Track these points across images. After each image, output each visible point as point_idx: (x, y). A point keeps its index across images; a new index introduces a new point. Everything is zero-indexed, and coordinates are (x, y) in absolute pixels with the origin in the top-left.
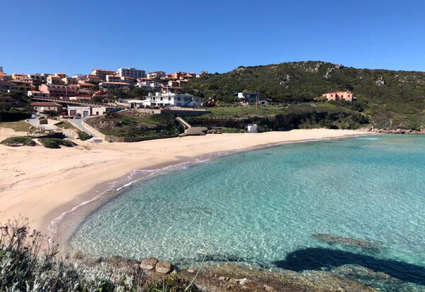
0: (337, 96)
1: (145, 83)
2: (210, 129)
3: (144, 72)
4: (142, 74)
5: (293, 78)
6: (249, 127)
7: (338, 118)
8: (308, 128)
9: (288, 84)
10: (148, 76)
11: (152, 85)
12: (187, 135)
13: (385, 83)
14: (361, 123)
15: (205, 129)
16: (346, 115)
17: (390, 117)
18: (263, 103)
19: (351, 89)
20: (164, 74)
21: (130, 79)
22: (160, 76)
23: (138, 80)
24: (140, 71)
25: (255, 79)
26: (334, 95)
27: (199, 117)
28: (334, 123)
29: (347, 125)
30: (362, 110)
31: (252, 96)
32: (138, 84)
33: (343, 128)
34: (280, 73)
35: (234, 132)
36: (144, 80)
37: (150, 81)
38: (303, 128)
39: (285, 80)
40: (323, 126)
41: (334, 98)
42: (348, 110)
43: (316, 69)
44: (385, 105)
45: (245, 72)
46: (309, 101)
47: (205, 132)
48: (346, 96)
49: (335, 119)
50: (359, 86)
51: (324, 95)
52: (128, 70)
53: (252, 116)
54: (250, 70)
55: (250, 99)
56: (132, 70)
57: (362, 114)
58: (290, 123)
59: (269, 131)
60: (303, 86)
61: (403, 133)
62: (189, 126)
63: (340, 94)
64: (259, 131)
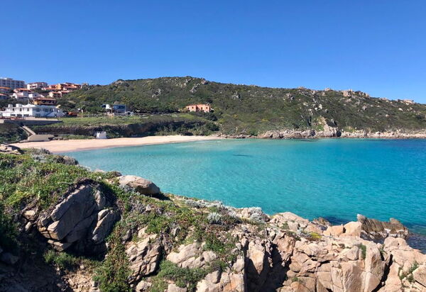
0: (197, 108)
1: (22, 94)
2: (57, 136)
3: (22, 82)
4: (20, 85)
5: (164, 92)
6: (98, 135)
7: (194, 126)
8: (163, 135)
9: (159, 97)
10: (28, 86)
11: (31, 96)
12: (30, 141)
13: (239, 97)
14: (213, 130)
15: (52, 136)
16: (201, 124)
17: (237, 125)
18: (129, 114)
19: (211, 102)
20: (46, 85)
21: (5, 89)
22: (42, 87)
23: (15, 90)
24: (18, 82)
25: (130, 92)
26: (195, 107)
27: (48, 126)
28: (189, 131)
29: (201, 132)
30: (216, 120)
31: (120, 107)
32: (14, 95)
33: (197, 135)
34: (153, 87)
35: (81, 139)
36: (22, 91)
37: (29, 92)
38: (159, 135)
39: (157, 94)
40: (179, 133)
41: (195, 110)
42: (203, 120)
43: (185, 84)
44: (235, 116)
45: (122, 85)
46: (172, 112)
47: (51, 139)
48: (205, 108)
49: (191, 127)
50: (218, 99)
51: (187, 107)
52: (4, 81)
53: (104, 125)
54: (127, 84)
55: (118, 110)
56: (9, 81)
57: (215, 123)
58: (147, 131)
59: (119, 137)
60: (172, 99)
61: (244, 138)
62: (34, 134)
63: (200, 106)
64: (108, 138)
